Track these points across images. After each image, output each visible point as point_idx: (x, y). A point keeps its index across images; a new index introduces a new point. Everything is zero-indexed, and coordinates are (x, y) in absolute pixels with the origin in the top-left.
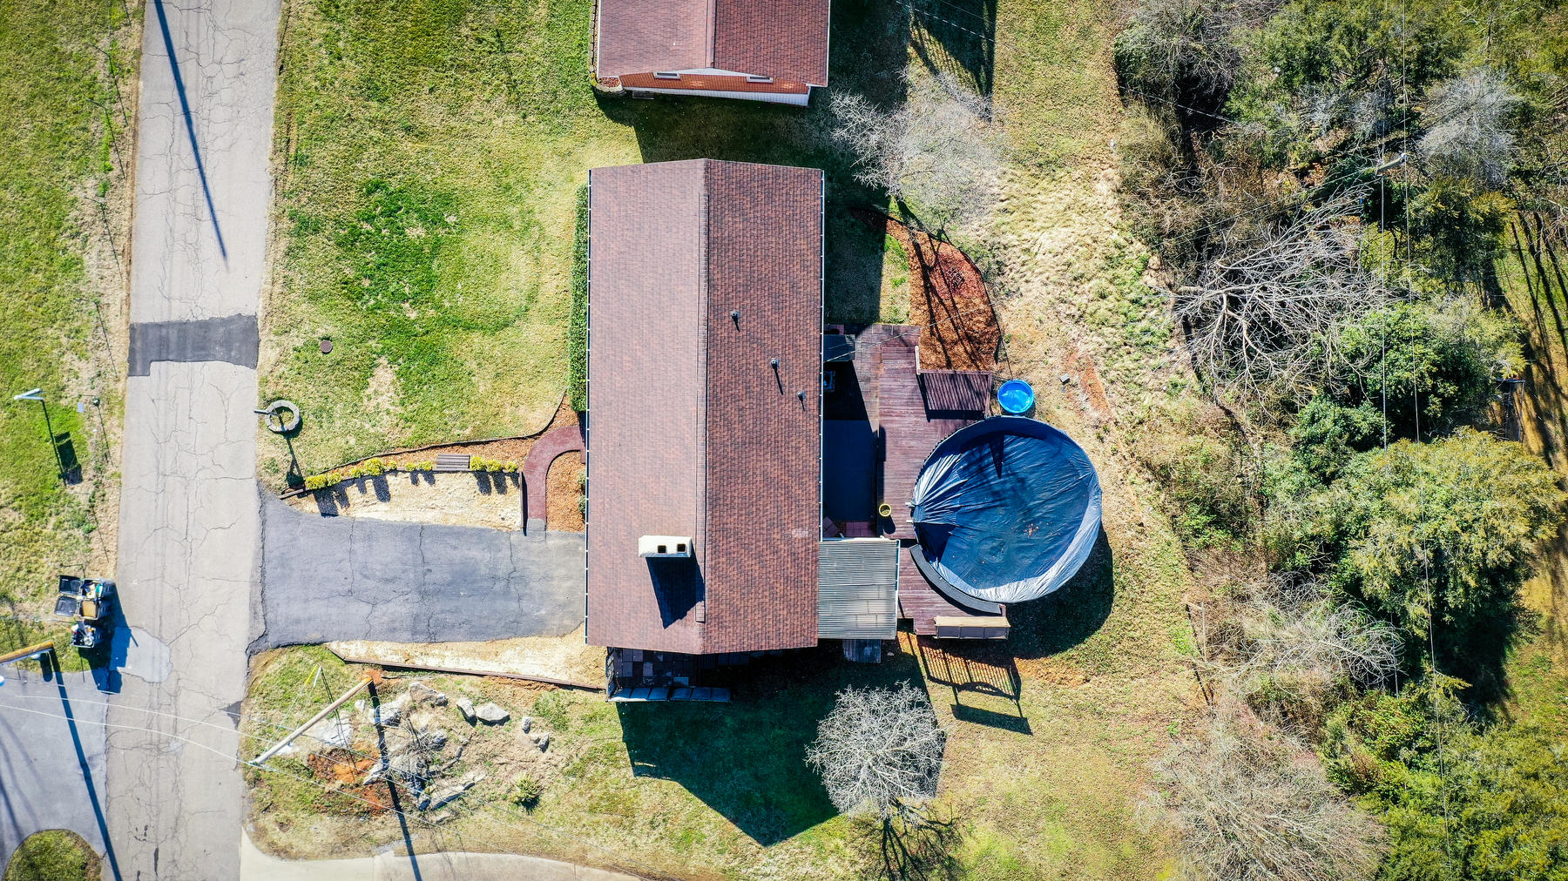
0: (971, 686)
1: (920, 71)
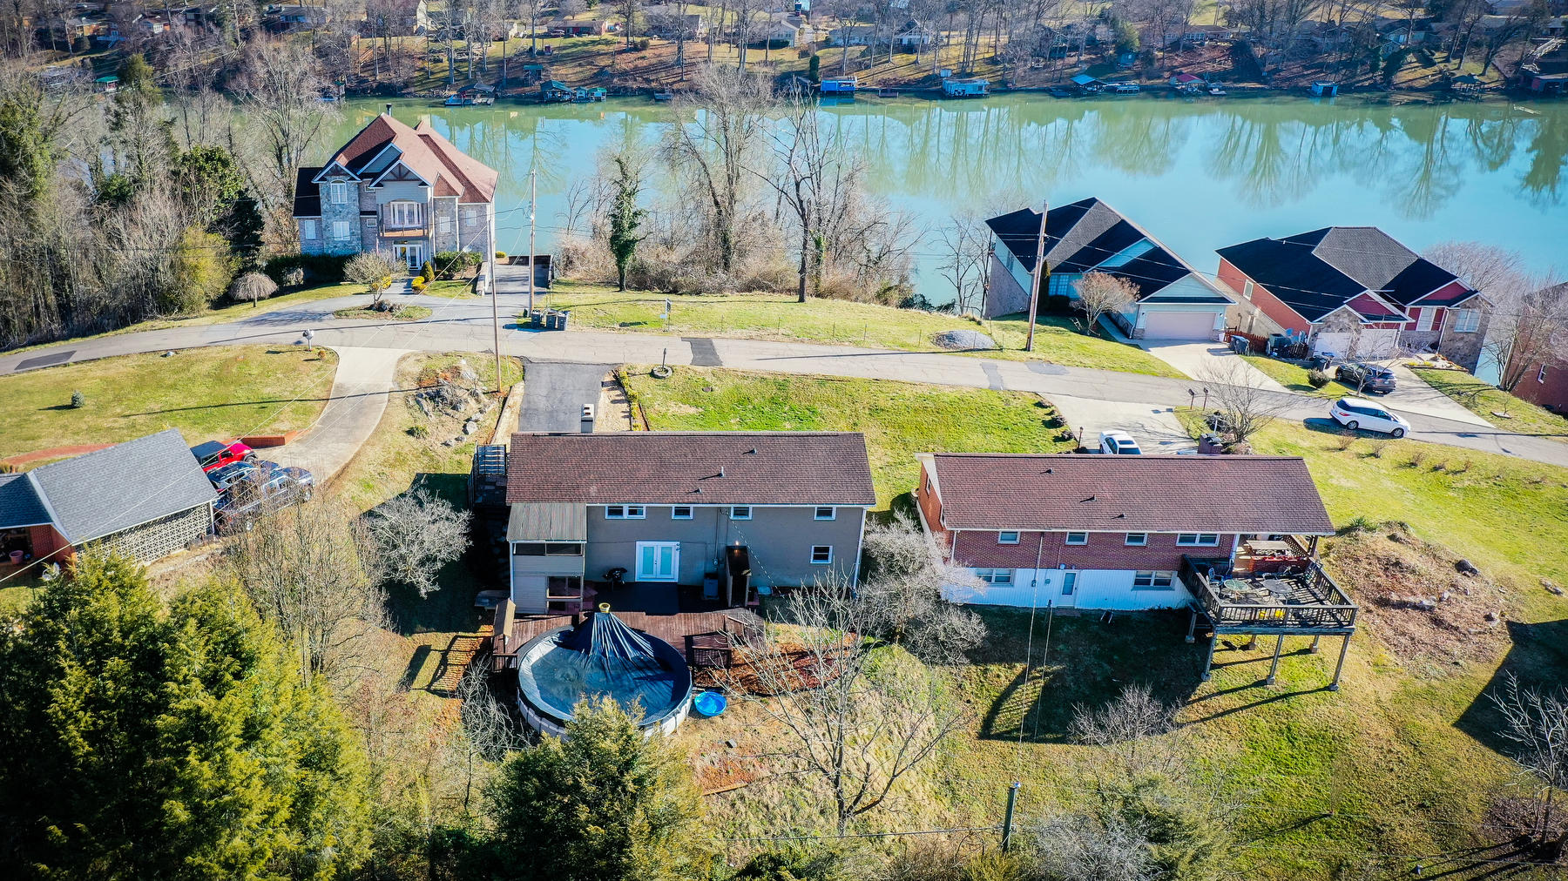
0: (444, 662)
1: (1003, 679)
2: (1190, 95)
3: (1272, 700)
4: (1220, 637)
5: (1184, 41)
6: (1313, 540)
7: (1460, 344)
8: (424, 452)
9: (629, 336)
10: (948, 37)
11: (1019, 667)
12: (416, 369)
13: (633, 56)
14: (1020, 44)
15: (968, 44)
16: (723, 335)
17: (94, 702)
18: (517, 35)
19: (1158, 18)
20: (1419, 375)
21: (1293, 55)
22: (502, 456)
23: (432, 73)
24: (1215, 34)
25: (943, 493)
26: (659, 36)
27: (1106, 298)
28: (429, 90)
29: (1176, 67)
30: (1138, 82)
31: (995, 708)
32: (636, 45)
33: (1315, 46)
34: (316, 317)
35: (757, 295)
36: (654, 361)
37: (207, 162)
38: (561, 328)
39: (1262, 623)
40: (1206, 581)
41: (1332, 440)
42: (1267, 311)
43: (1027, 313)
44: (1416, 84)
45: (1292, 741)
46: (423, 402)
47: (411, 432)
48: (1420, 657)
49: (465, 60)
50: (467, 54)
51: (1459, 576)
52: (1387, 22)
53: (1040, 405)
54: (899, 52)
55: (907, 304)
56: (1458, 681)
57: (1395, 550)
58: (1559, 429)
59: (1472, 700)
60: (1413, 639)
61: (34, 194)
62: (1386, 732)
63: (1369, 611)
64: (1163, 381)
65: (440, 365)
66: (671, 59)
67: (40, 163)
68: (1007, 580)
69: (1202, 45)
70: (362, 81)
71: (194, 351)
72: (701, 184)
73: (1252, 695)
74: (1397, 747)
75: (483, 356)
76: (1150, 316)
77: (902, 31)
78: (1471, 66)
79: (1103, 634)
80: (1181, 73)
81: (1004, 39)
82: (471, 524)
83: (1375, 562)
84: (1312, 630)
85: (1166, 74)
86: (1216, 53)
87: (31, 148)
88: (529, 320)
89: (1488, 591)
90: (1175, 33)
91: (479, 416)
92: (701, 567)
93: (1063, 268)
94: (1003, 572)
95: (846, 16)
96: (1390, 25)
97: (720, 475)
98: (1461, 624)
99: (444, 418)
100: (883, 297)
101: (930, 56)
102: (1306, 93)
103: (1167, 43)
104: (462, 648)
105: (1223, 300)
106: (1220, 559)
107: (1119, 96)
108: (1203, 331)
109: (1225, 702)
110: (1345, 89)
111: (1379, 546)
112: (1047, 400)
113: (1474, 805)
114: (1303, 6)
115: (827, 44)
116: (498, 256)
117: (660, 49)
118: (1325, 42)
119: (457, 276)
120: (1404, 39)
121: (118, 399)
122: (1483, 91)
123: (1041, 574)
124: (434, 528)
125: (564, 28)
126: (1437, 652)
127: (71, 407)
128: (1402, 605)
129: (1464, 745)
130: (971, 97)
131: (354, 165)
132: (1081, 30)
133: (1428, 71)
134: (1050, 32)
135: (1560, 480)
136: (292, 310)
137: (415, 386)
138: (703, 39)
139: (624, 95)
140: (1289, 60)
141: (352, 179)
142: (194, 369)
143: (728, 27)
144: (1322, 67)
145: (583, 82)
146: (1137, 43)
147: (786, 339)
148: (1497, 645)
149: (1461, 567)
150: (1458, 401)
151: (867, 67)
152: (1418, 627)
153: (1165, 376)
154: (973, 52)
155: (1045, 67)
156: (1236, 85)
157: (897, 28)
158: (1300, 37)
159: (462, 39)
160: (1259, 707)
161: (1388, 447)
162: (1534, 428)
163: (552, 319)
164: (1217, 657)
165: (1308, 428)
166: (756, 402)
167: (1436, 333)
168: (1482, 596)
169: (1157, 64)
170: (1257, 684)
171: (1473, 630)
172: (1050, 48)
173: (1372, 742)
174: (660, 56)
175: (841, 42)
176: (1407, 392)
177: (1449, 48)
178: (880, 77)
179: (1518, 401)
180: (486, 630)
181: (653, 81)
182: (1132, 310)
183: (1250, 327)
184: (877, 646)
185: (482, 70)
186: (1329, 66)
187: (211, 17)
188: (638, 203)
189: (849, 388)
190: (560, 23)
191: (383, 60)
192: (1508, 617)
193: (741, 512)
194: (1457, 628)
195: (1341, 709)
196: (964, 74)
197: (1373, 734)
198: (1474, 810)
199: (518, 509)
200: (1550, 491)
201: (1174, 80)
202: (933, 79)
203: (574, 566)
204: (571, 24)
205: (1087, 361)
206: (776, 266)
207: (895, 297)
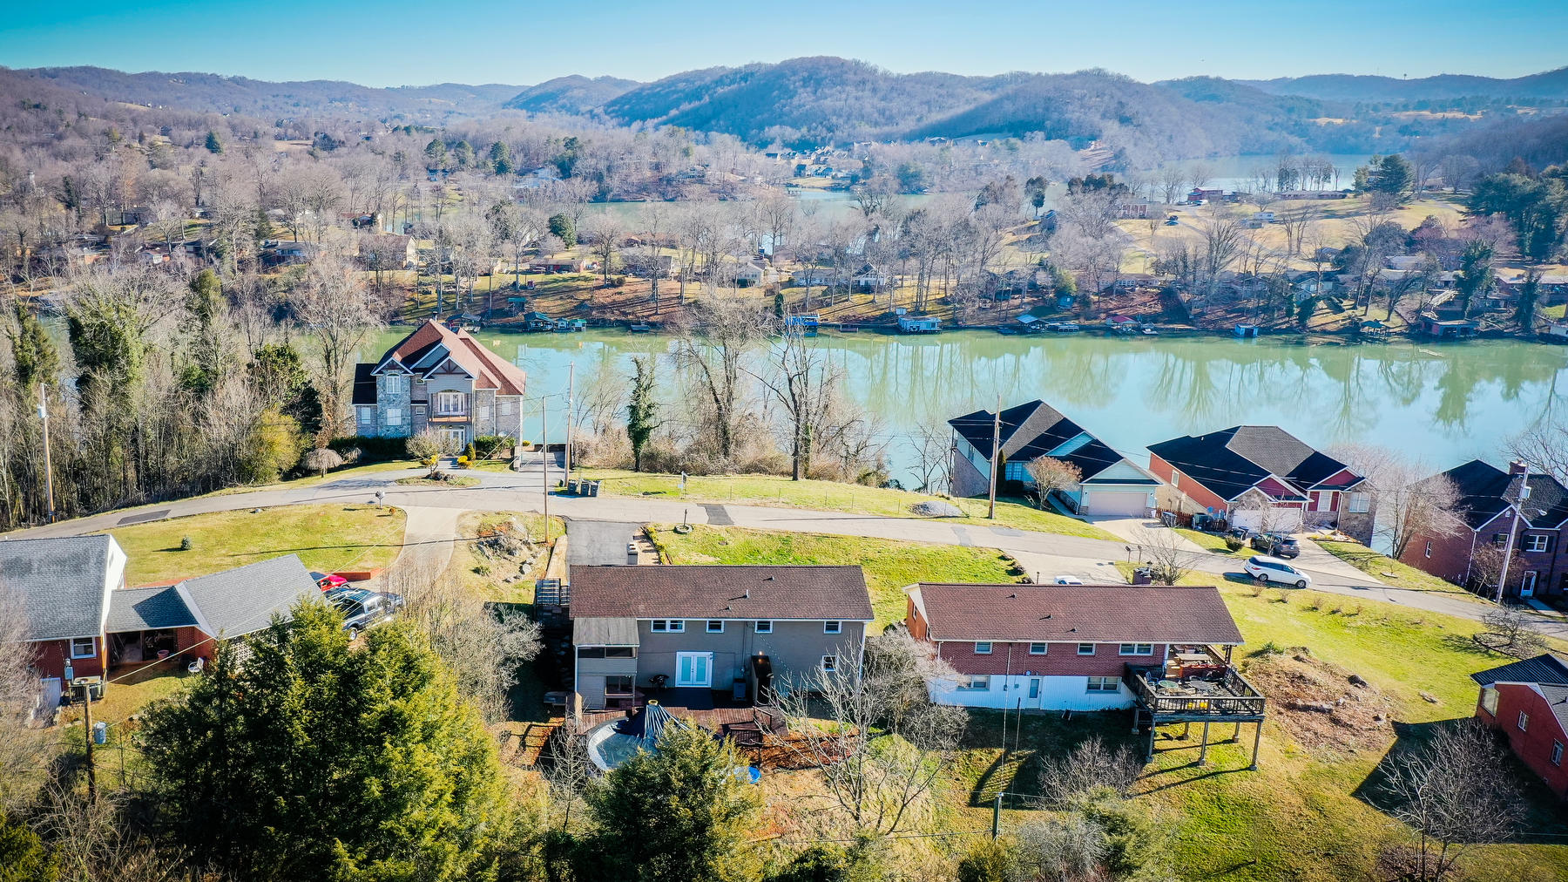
0: (523, 743)
1: (985, 761)
2: (1125, 334)
3: (1204, 777)
4: (1158, 730)
5: (1117, 287)
6: (1228, 649)
7: (1356, 523)
8: (489, 586)
9: (651, 500)
10: (902, 280)
11: (998, 752)
12: (475, 524)
13: (611, 291)
14: (968, 286)
15: (920, 286)
16: (732, 502)
17: (313, 704)
18: (501, 271)
19: (1092, 267)
20: (1321, 546)
22: (557, 588)
23: (422, 304)
24: (1145, 282)
25: (928, 612)
26: (634, 274)
27: (1054, 478)
28: (418, 318)
29: (1111, 309)
30: (1077, 322)
31: (981, 784)
32: (612, 281)
33: (1235, 292)
34: (385, 483)
36: (678, 521)
37: (278, 356)
38: (594, 495)
39: (1191, 712)
40: (1145, 681)
41: (1248, 589)
42: (1191, 495)
43: (989, 494)
44: (1329, 328)
45: (1221, 808)
46: (484, 548)
47: (477, 571)
48: (1322, 747)
49: (452, 293)
50: (455, 287)
51: (1351, 687)
52: (1298, 274)
53: (1003, 558)
54: (857, 292)
55: (885, 485)
56: (1353, 764)
57: (1299, 667)
58: (1437, 587)
59: (1365, 777)
60: (1316, 734)
61: (129, 380)
62: (1297, 801)
63: (1280, 713)
64: (1104, 543)
65: (495, 521)
66: (647, 295)
67: (135, 353)
68: (983, 686)
69: (1133, 290)
71: (280, 509)
72: (703, 384)
73: (1187, 773)
74: (1305, 811)
75: (529, 514)
76: (1092, 495)
77: (859, 273)
78: (1375, 313)
79: (1064, 728)
80: (1115, 315)
81: (953, 283)
82: (543, 631)
83: (1283, 676)
84: (1232, 717)
85: (1103, 316)
86: (1146, 298)
87: (130, 341)
88: (566, 488)
89: (1376, 698)
90: (1107, 280)
91: (532, 560)
92: (730, 675)
93: (1014, 458)
94: (980, 678)
95: (808, 260)
96: (1301, 275)
97: (745, 597)
98: (1355, 723)
99: (503, 561)
100: (863, 480)
101: (886, 296)
102: (1231, 334)
103: (1102, 288)
104: (536, 734)
105: (1152, 482)
106: (1155, 666)
107: (1062, 334)
108: (1138, 507)
109: (1164, 779)
110: (1265, 331)
111: (1286, 664)
112: (1008, 554)
113: (1370, 854)
114: (1221, 258)
115: (790, 283)
116: (525, 445)
117: (635, 286)
118: (1243, 290)
119: (495, 457)
120: (1313, 288)
121: (222, 544)
122: (1389, 335)
123: (1012, 679)
124: (513, 636)
125: (545, 266)
126: (1336, 742)
127: (182, 549)
128: (1306, 709)
129: (1358, 808)
130: (925, 332)
131: (408, 361)
132: (1022, 275)
133: (1339, 317)
134: (994, 277)
135: (1437, 621)
136: (360, 478)
137: (476, 536)
138: (675, 278)
139: (603, 326)
140: (1212, 305)
141: (406, 372)
142: (282, 522)
143: (698, 267)
144: (1243, 312)
145: (563, 314)
146: (1074, 288)
147: (786, 506)
148: (1382, 738)
149: (1353, 680)
150: (1353, 565)
151: (828, 305)
152: (1321, 725)
153: (1106, 539)
154: (925, 294)
155: (991, 307)
156: (1167, 326)
157: (854, 271)
158: (1221, 285)
159: (450, 273)
160: (1193, 783)
161: (1292, 594)
162: (1416, 585)
163: (585, 486)
164: (1158, 745)
165: (1226, 579)
166: (764, 553)
167: (1334, 513)
168: (1371, 702)
169: (1093, 307)
170: (1191, 765)
171: (1364, 727)
172: (996, 291)
173: (1286, 808)
174: (636, 291)
175: (804, 282)
176: (1310, 557)
177: (1355, 297)
178: (841, 313)
179: (1404, 566)
180: (554, 722)
181: (630, 314)
182: (1076, 488)
183: (1179, 509)
184: (881, 735)
185: (468, 301)
186: (1249, 311)
187: (210, 250)
188: (651, 397)
189: (842, 543)
190: (542, 261)
192: (1392, 718)
193: (764, 626)
194: (1351, 726)
195: (1260, 784)
196: (918, 312)
197: (1286, 802)
198: (1369, 857)
199: (579, 623)
200: (1428, 630)
201: (1109, 321)
202: (888, 316)
203: (626, 667)
204: (551, 262)
205: (1040, 527)
206: (770, 453)
207: (874, 480)
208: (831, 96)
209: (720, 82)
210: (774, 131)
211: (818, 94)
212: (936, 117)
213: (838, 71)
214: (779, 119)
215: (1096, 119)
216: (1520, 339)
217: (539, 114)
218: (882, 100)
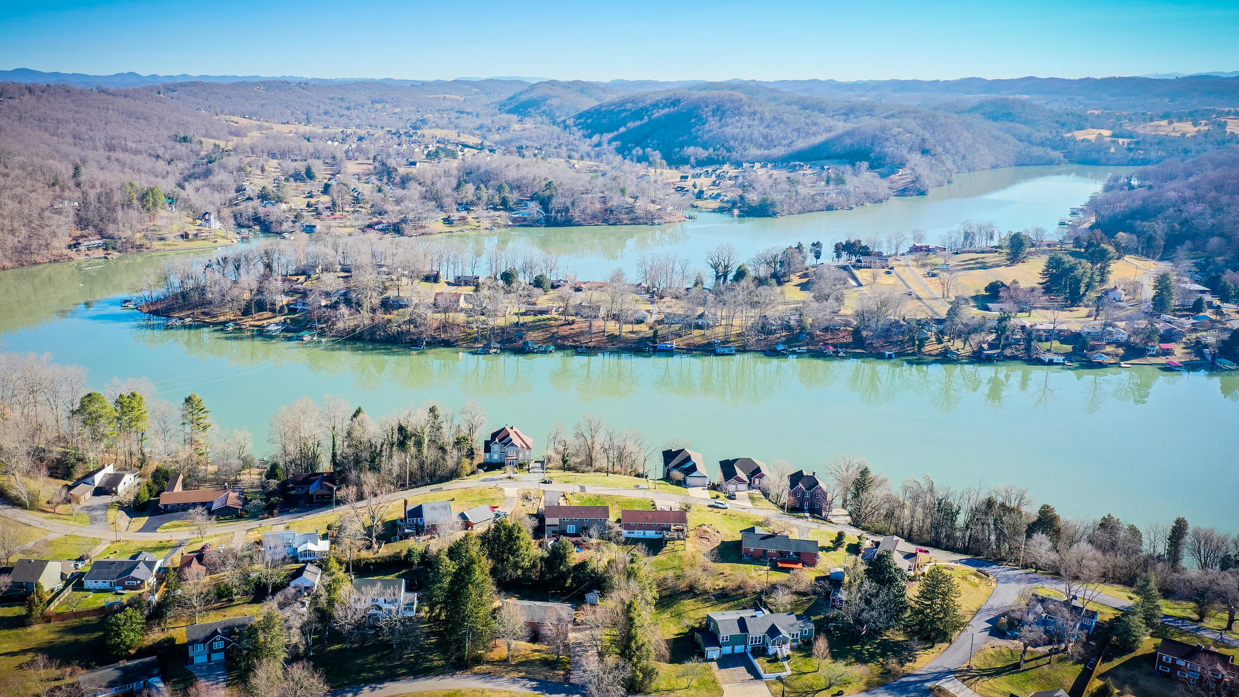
2: (828, 356)
4: (669, 543)
5: (832, 327)
8: (526, 509)
9: (567, 485)
10: (720, 321)
12: (521, 492)
13: (569, 327)
14: (753, 325)
15: (728, 325)
16: (588, 484)
18: (510, 314)
21: (878, 337)
22: (541, 510)
23: (469, 335)
24: (847, 324)
26: (579, 317)
28: (467, 344)
29: (826, 340)
30: (806, 348)
32: (569, 321)
33: (889, 332)
35: (598, 474)
38: (551, 483)
44: (933, 353)
46: (524, 499)
47: (523, 506)
49: (485, 328)
50: (486, 324)
53: (654, 501)
54: (696, 329)
58: (769, 508)
62: (690, 556)
65: (526, 491)
66: (587, 330)
69: (839, 329)
70: (433, 338)
75: (534, 489)
77: (698, 317)
78: (958, 344)
80: (827, 344)
82: (539, 521)
85: (820, 344)
86: (846, 334)
88: (544, 481)
90: (827, 323)
91: (536, 502)
92: (578, 530)
99: (529, 503)
101: (710, 332)
102: (880, 356)
103: (823, 328)
104: (538, 541)
105: (706, 477)
107: (796, 356)
110: (898, 355)
114: (884, 312)
115: (663, 322)
116: (533, 462)
117: (581, 324)
118: (894, 330)
119: (524, 469)
122: (961, 358)
124: (532, 521)
125: (533, 310)
130: (727, 354)
132: (783, 319)
133: (941, 346)
134: (768, 320)
136: (487, 476)
137: (521, 496)
138: (602, 319)
139: (563, 349)
140: (876, 339)
141: (500, 445)
143: (614, 313)
144: (890, 344)
145: (543, 342)
146: (809, 327)
147: (602, 485)
151: (681, 336)
154: (731, 330)
155: (764, 339)
156: (852, 351)
157: (695, 316)
158: (884, 327)
159: (483, 315)
163: (549, 480)
164: (667, 546)
169: (817, 339)
170: (672, 549)
172: (768, 328)
174: (581, 327)
175: (669, 322)
177: (951, 335)
178: (687, 342)
180: (542, 539)
181: (577, 341)
184: (606, 542)
185: (494, 334)
186: (893, 343)
190: (532, 307)
191: (445, 326)
192: (722, 540)
194: (711, 542)
196: (725, 342)
199: (547, 519)
201: (822, 348)
202: (710, 344)
204: (537, 308)
206: (602, 466)
207: (633, 474)
208: (732, 124)
209: (655, 105)
210: (690, 150)
211: (723, 122)
212: (801, 144)
213: (737, 104)
214: (693, 142)
215: (905, 152)
216: (1025, 360)
217: (526, 118)
218: (767, 127)
